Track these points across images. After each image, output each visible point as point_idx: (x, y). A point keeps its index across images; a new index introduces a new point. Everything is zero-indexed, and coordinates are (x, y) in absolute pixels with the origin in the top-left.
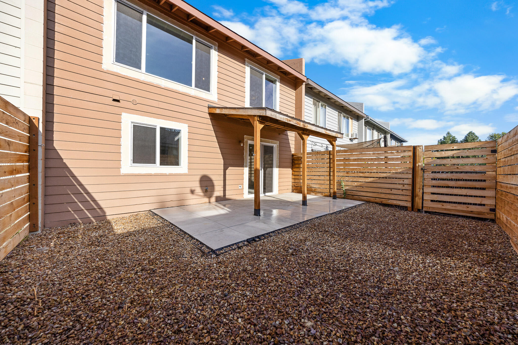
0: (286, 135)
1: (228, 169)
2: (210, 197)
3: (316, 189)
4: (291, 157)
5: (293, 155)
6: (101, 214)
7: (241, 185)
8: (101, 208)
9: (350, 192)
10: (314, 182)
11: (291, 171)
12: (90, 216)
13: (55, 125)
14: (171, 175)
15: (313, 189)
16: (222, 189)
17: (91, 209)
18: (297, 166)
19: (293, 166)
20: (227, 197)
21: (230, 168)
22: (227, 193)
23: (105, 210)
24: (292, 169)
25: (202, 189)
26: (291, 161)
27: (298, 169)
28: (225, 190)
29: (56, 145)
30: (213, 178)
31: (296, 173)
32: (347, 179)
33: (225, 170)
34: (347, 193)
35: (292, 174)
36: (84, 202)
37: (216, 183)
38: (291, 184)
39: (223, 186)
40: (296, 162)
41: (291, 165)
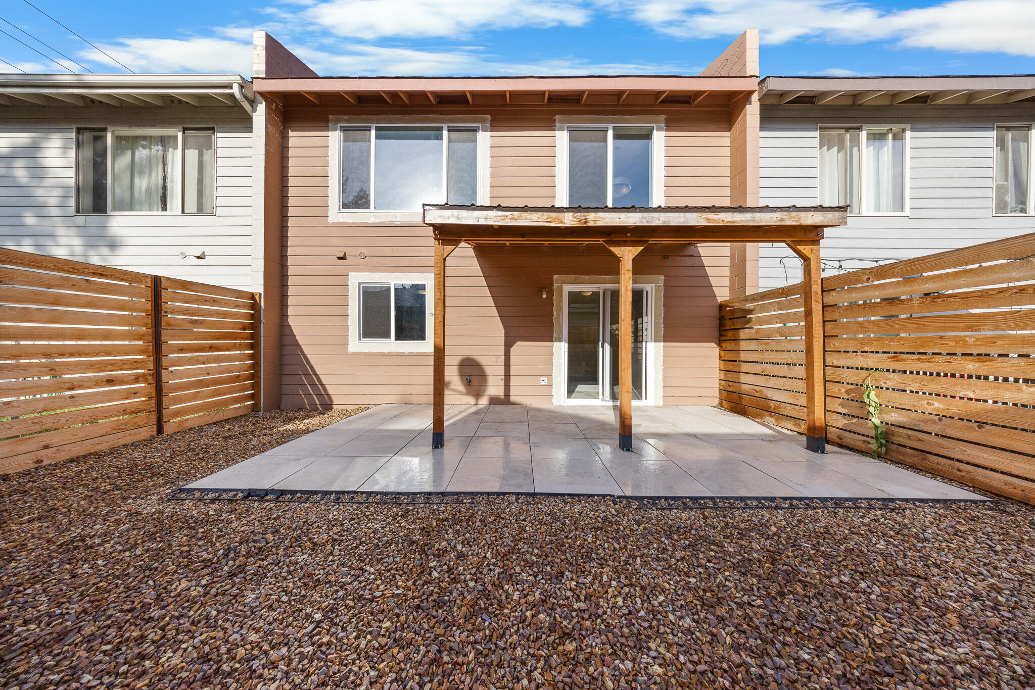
0: (692, 256)
1: (516, 344)
2: (478, 395)
3: (779, 407)
4: (716, 312)
5: (722, 307)
6: (329, 402)
7: (546, 379)
8: (328, 395)
9: (909, 437)
10: (773, 382)
11: (717, 349)
12: (318, 403)
13: (290, 298)
14: (411, 354)
15: (772, 404)
16: (503, 383)
17: (319, 395)
18: (730, 334)
19: (721, 335)
20: (512, 398)
21: (518, 343)
22: (513, 391)
23: (333, 397)
24: (719, 345)
25: (462, 380)
26: (717, 322)
27: (733, 344)
28: (507, 386)
29: (291, 320)
30: (482, 361)
31: (729, 356)
32: (894, 380)
33: (508, 346)
34: (897, 439)
35: (720, 357)
36: (313, 385)
37: (489, 370)
38: (716, 383)
39: (503, 377)
40: (729, 325)
41: (717, 334)
